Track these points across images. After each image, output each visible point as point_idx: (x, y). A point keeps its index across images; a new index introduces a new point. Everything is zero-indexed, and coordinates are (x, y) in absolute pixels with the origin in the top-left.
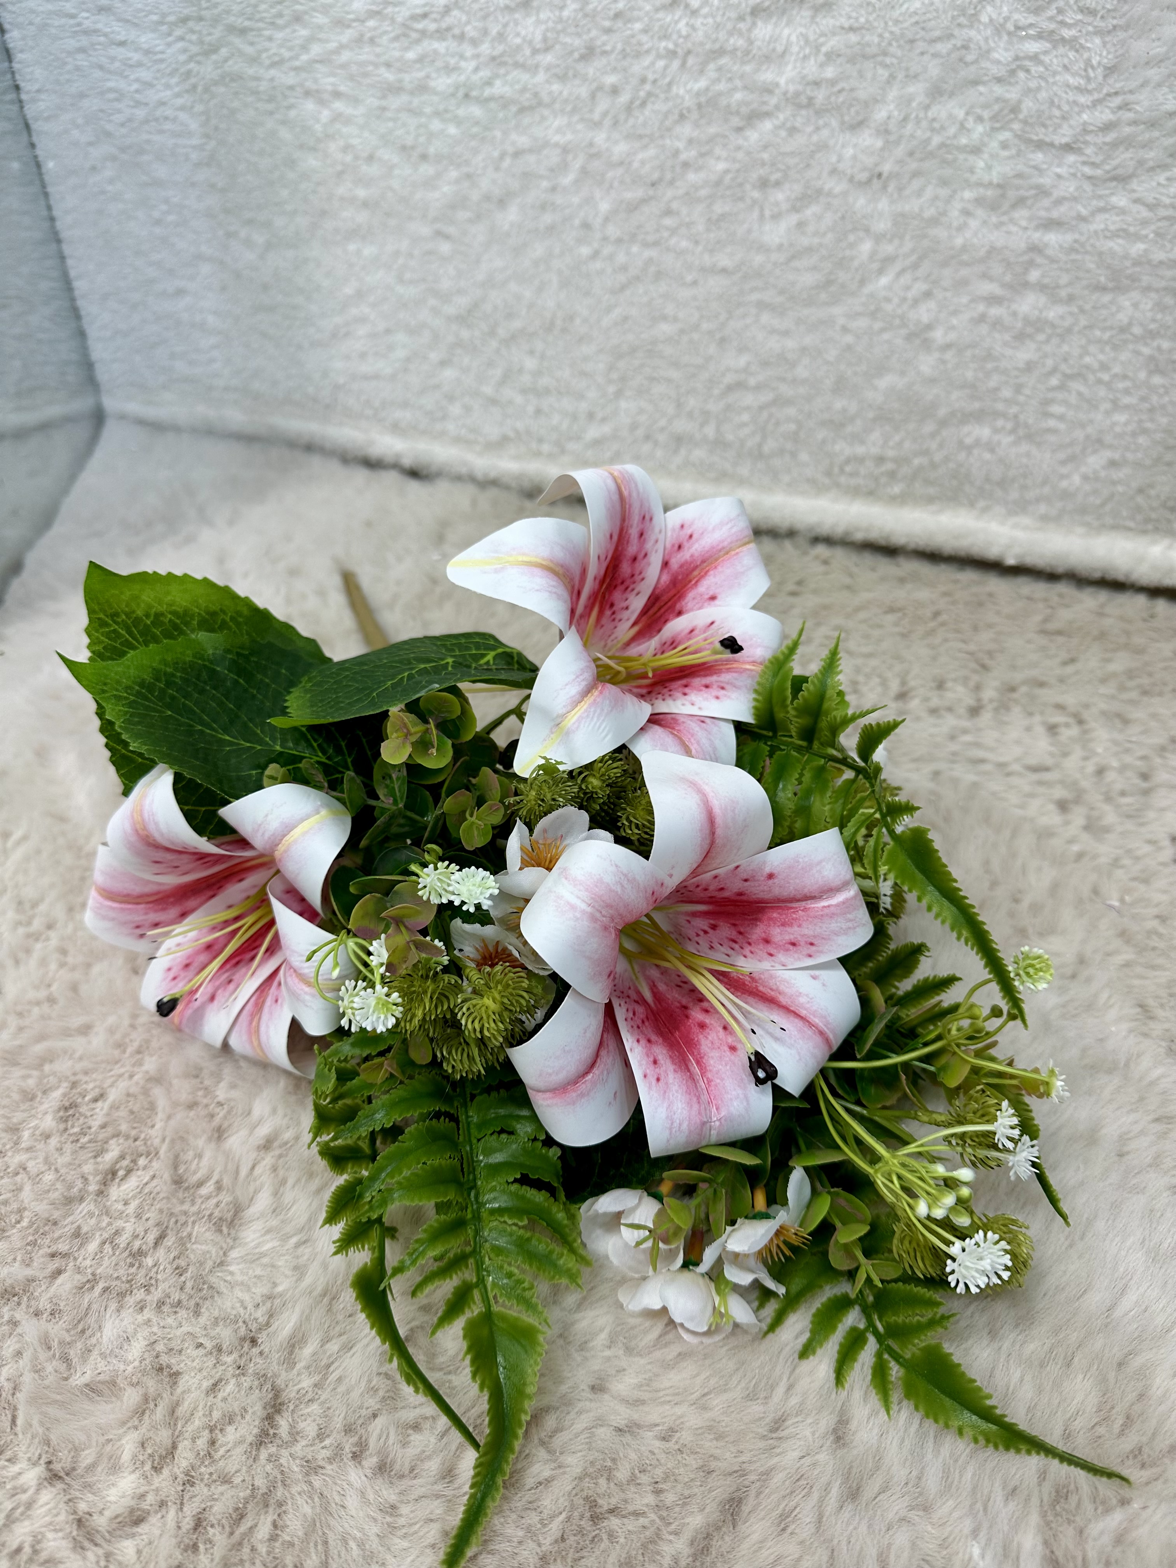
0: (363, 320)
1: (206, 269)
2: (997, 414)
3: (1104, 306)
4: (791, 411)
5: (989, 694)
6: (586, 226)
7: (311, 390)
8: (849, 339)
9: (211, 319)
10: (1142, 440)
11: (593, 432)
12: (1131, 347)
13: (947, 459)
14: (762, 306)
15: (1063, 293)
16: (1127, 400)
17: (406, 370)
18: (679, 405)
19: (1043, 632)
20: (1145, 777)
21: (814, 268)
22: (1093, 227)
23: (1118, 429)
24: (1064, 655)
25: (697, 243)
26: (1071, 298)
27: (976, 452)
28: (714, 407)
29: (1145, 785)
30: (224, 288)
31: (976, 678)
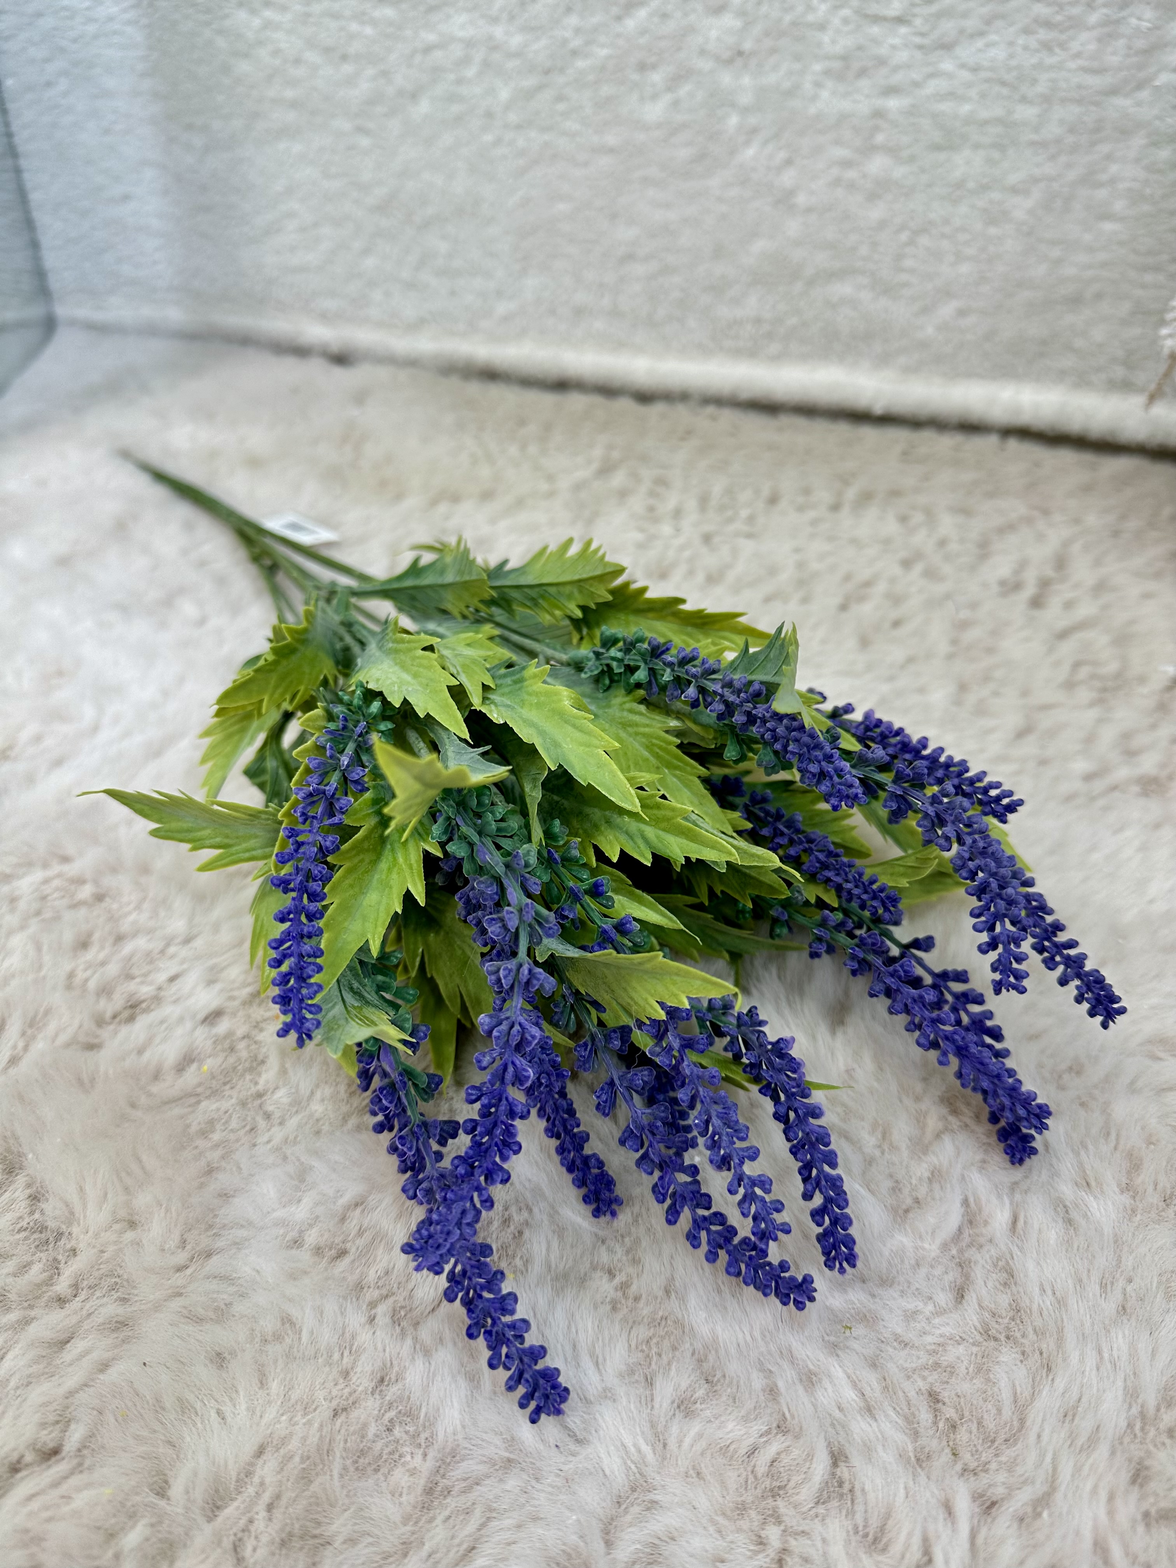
0: (292, 215)
1: (149, 173)
2: (855, 271)
3: (941, 165)
4: (677, 280)
7: (246, 286)
8: (723, 208)
9: (153, 222)
10: (983, 289)
11: (502, 309)
12: (967, 201)
13: (816, 318)
14: (647, 181)
15: (905, 154)
16: (968, 252)
17: (332, 261)
18: (578, 280)
19: (902, 460)
21: (689, 143)
22: (926, 92)
23: (962, 280)
24: (920, 475)
25: (587, 125)
27: (841, 310)
28: (609, 279)
29: (982, 551)
30: (166, 192)
31: (838, 488)
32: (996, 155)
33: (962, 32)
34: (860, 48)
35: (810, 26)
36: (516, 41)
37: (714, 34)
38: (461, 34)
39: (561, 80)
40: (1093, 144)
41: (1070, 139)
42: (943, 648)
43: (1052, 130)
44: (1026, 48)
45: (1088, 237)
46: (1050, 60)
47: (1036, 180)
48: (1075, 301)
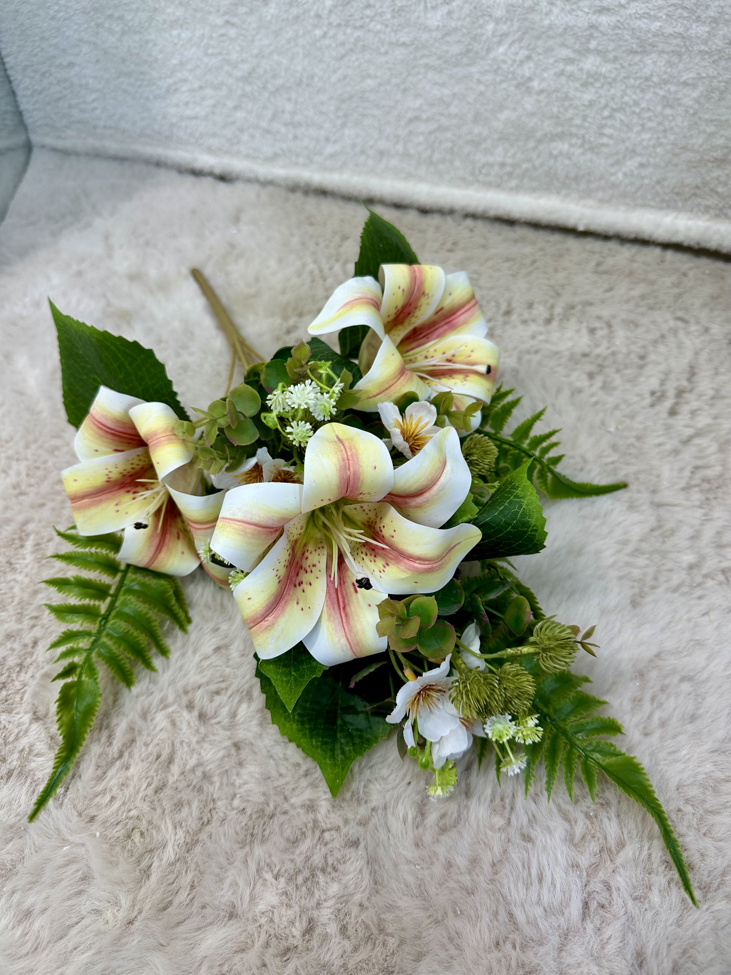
0: (185, 81)
1: (85, 48)
2: (571, 135)
3: (636, 64)
4: (449, 135)
5: (558, 310)
6: (318, 16)
7: (156, 127)
8: (482, 88)
9: (91, 81)
10: (659, 150)
11: (329, 150)
12: (652, 90)
13: (542, 164)
14: (428, 67)
15: (611, 56)
16: (650, 125)
17: (213, 113)
18: (380, 132)
19: (596, 272)
20: (642, 357)
21: (459, 41)
22: (628, 12)
23: (645, 143)
24: (606, 286)
25: (387, 26)
26: (616, 59)
27: (559, 159)
28: (402, 133)
29: (641, 362)
30: (98, 61)
31: (551, 301)
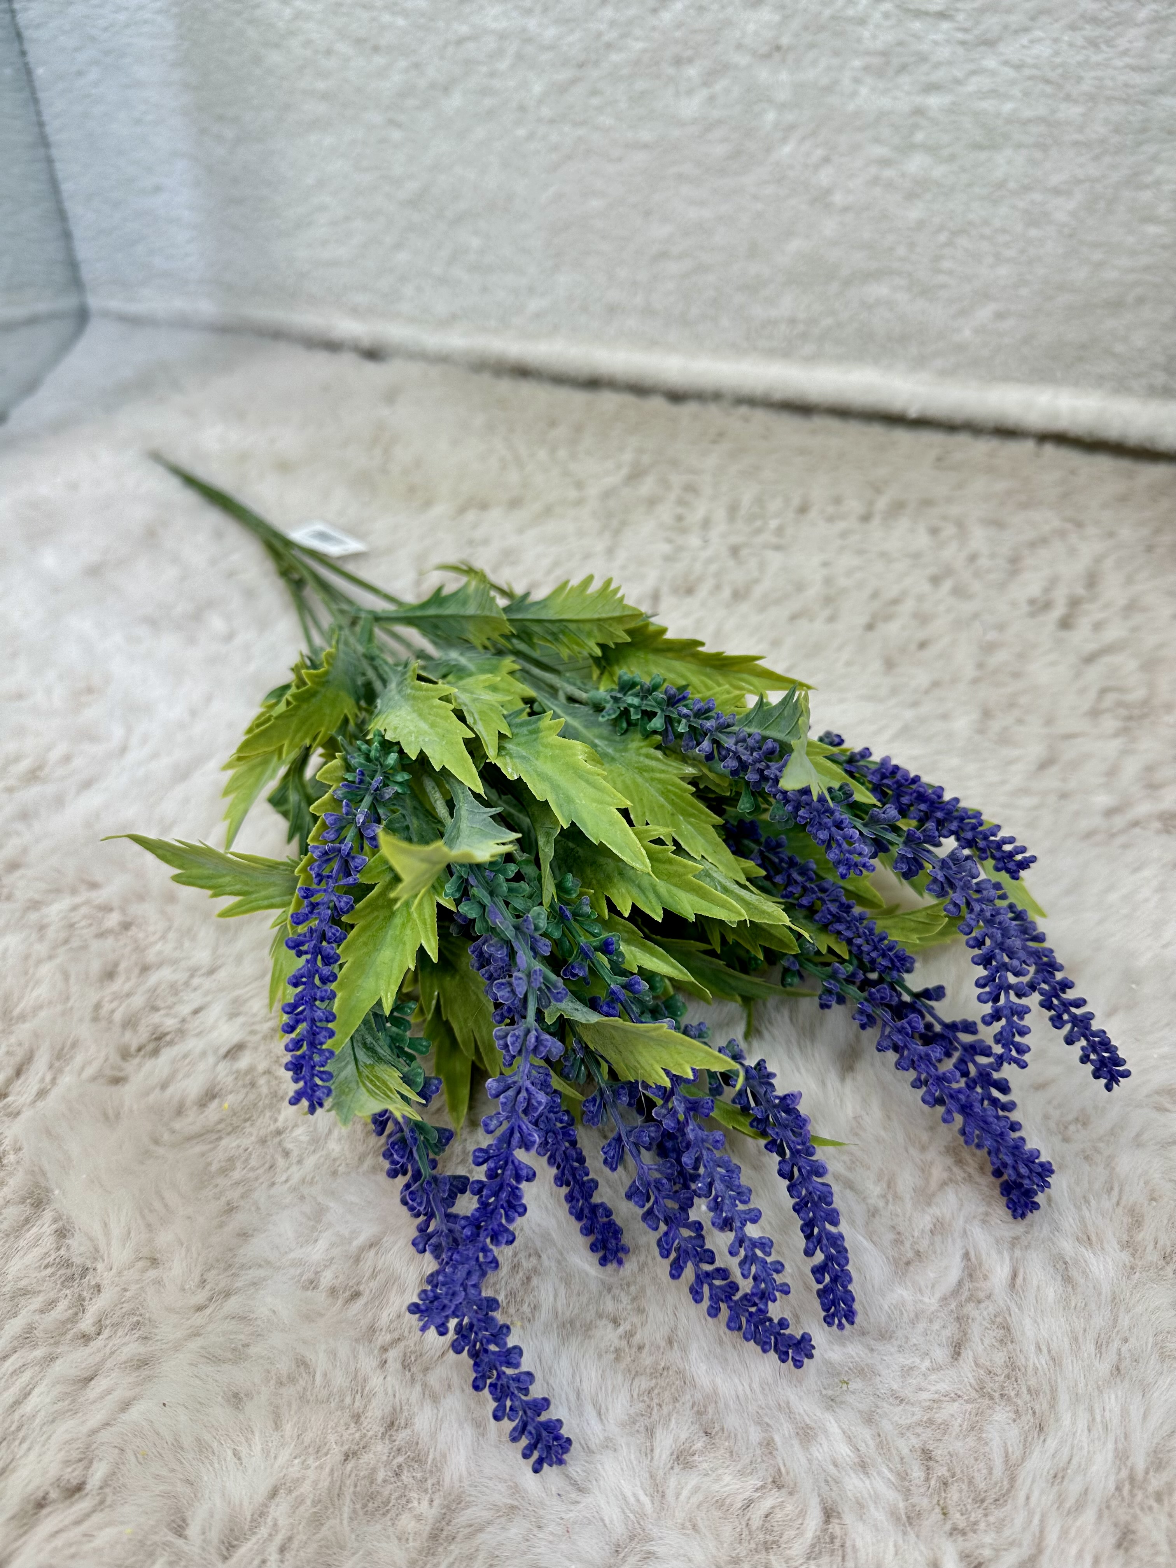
1: (180, 165)
2: (892, 272)
3: (982, 164)
4: (711, 278)
7: (277, 279)
9: (185, 214)
10: (1022, 291)
12: (1008, 201)
13: (851, 319)
15: (946, 153)
16: (1007, 253)
17: (363, 255)
18: (611, 277)
19: (937, 466)
20: (1014, 561)
21: (725, 140)
22: (967, 89)
23: (1001, 282)
24: (953, 483)
25: (621, 120)
27: (877, 310)
28: (643, 277)
29: (1012, 567)
30: (198, 184)
31: (869, 497)
32: (1038, 155)
33: (1006, 27)
34: (900, 43)
35: (850, 20)
36: (550, 33)
37: (751, 27)
38: (494, 26)
39: (595, 73)
40: (1140, 144)
41: (1115, 139)
42: (970, 672)
43: (1098, 130)
44: (1071, 45)
45: (1131, 240)
46: (1096, 58)
47: (1078, 182)
48: (1116, 305)
